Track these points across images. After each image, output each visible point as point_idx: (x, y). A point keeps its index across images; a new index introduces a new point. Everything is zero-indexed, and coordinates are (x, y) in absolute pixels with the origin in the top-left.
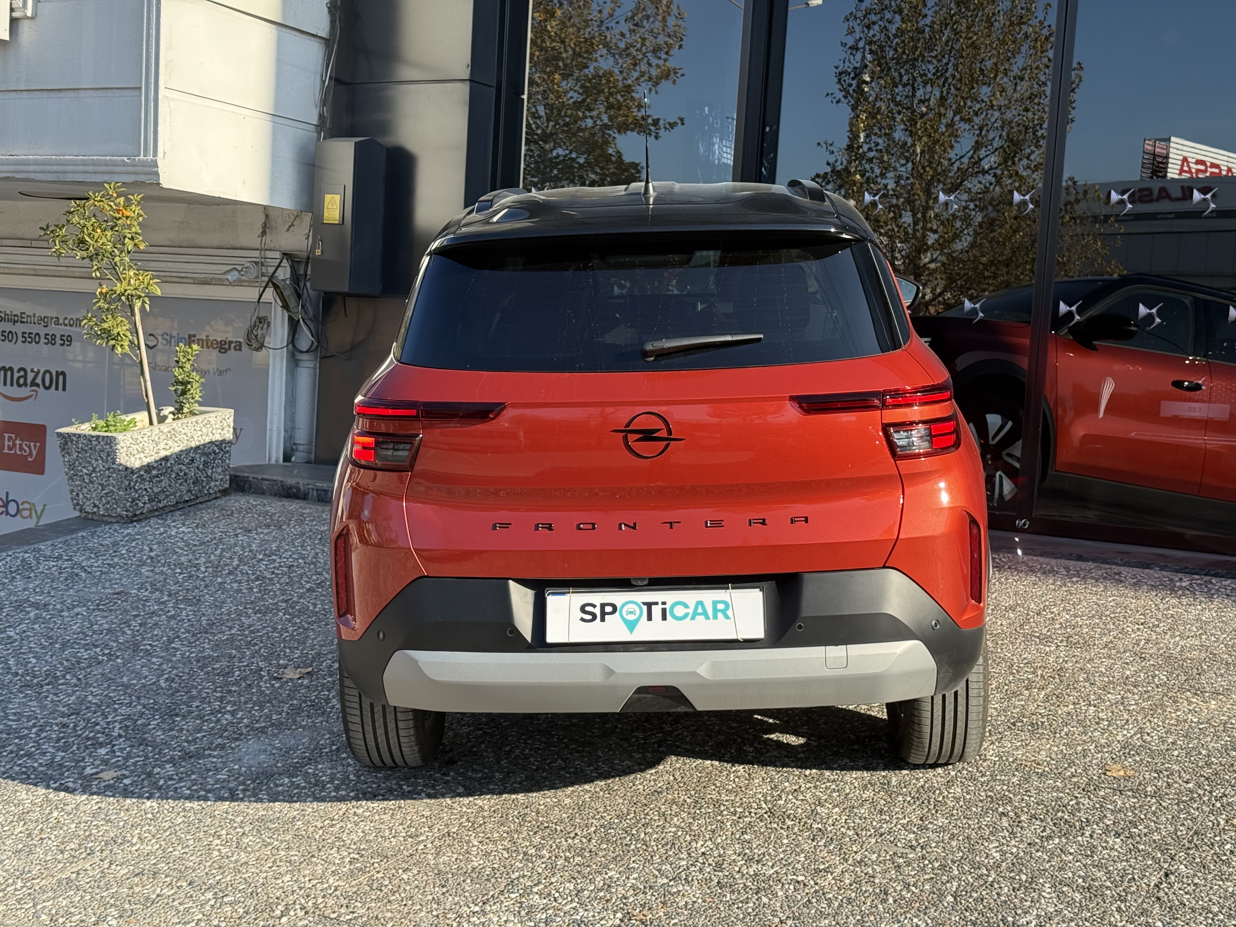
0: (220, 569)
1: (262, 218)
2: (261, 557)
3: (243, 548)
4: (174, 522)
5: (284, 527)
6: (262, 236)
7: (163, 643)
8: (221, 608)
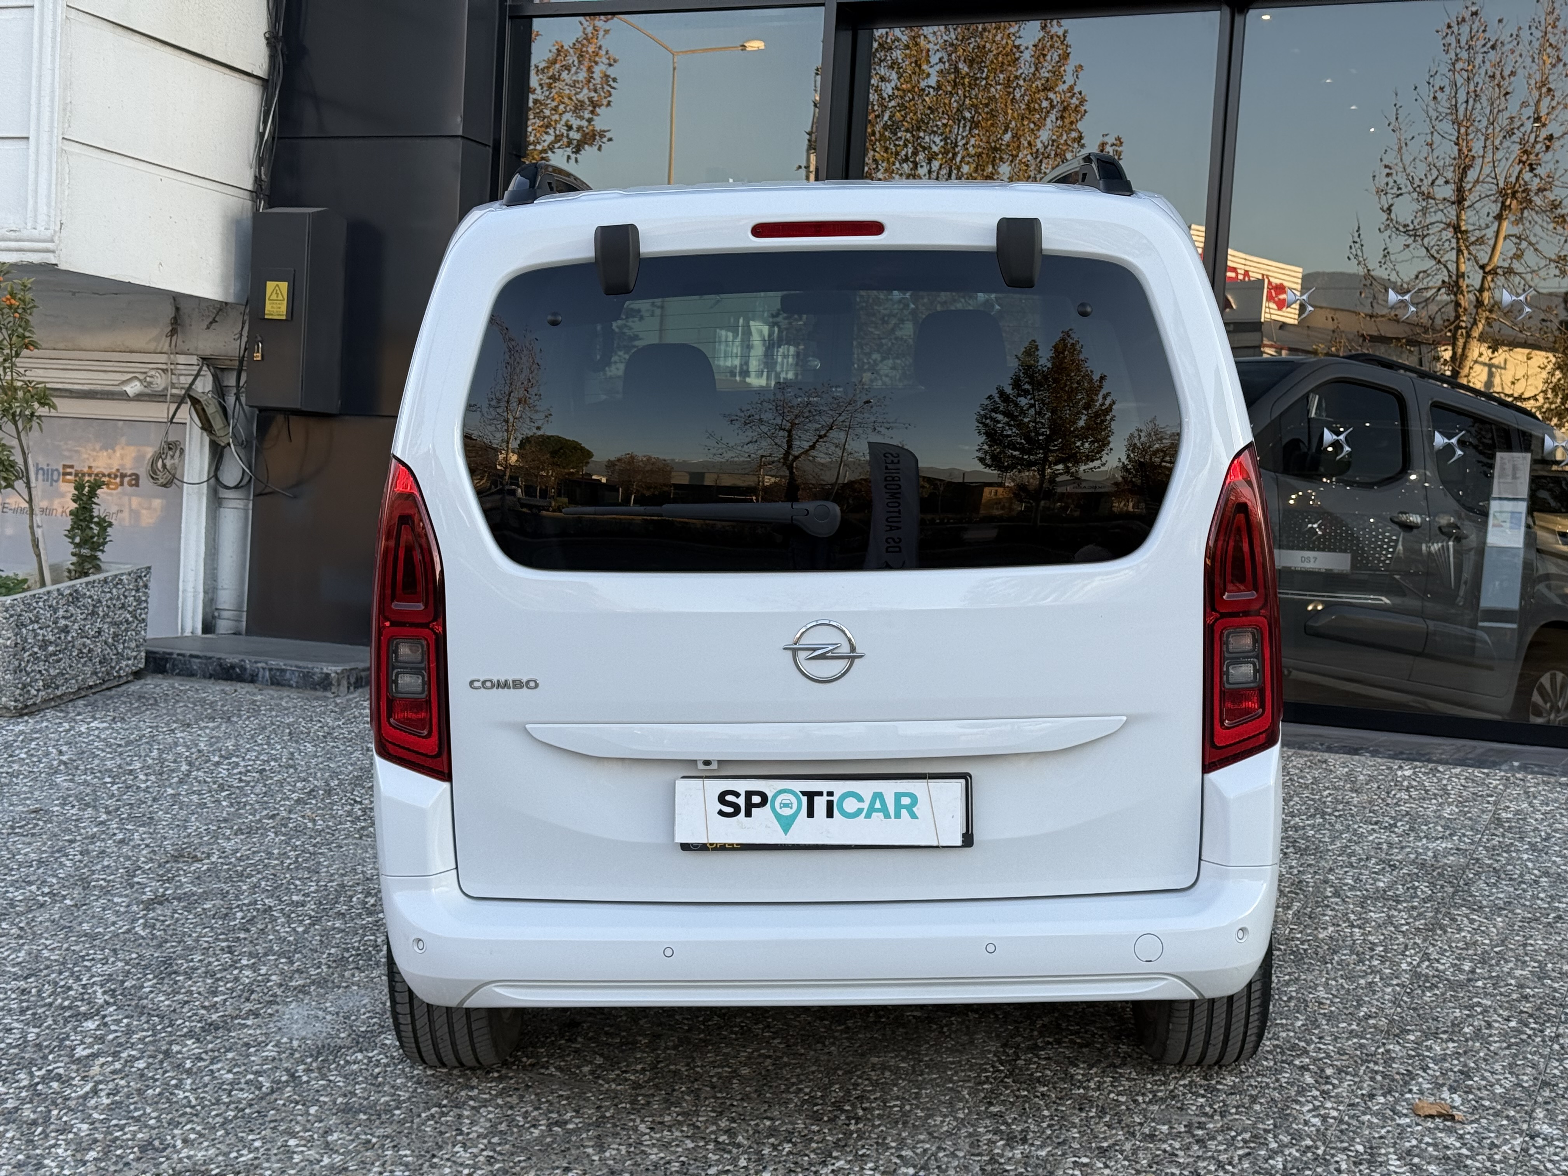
0: (165, 776)
1: (170, 312)
2: (216, 759)
3: (188, 748)
4: (79, 714)
5: (235, 719)
6: (172, 336)
7: (122, 877)
8: (186, 828)
